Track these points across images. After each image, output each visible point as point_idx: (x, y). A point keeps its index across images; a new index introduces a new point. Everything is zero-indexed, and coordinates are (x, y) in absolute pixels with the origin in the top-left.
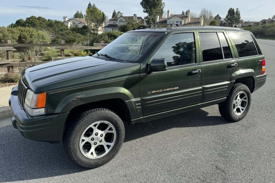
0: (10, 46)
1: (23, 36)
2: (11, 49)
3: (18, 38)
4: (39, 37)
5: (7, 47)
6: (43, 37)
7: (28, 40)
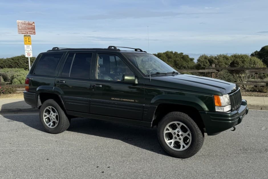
0: (213, 69)
1: (236, 62)
2: (214, 71)
3: (231, 63)
4: (251, 63)
5: (211, 70)
6: (254, 63)
7: (240, 65)
